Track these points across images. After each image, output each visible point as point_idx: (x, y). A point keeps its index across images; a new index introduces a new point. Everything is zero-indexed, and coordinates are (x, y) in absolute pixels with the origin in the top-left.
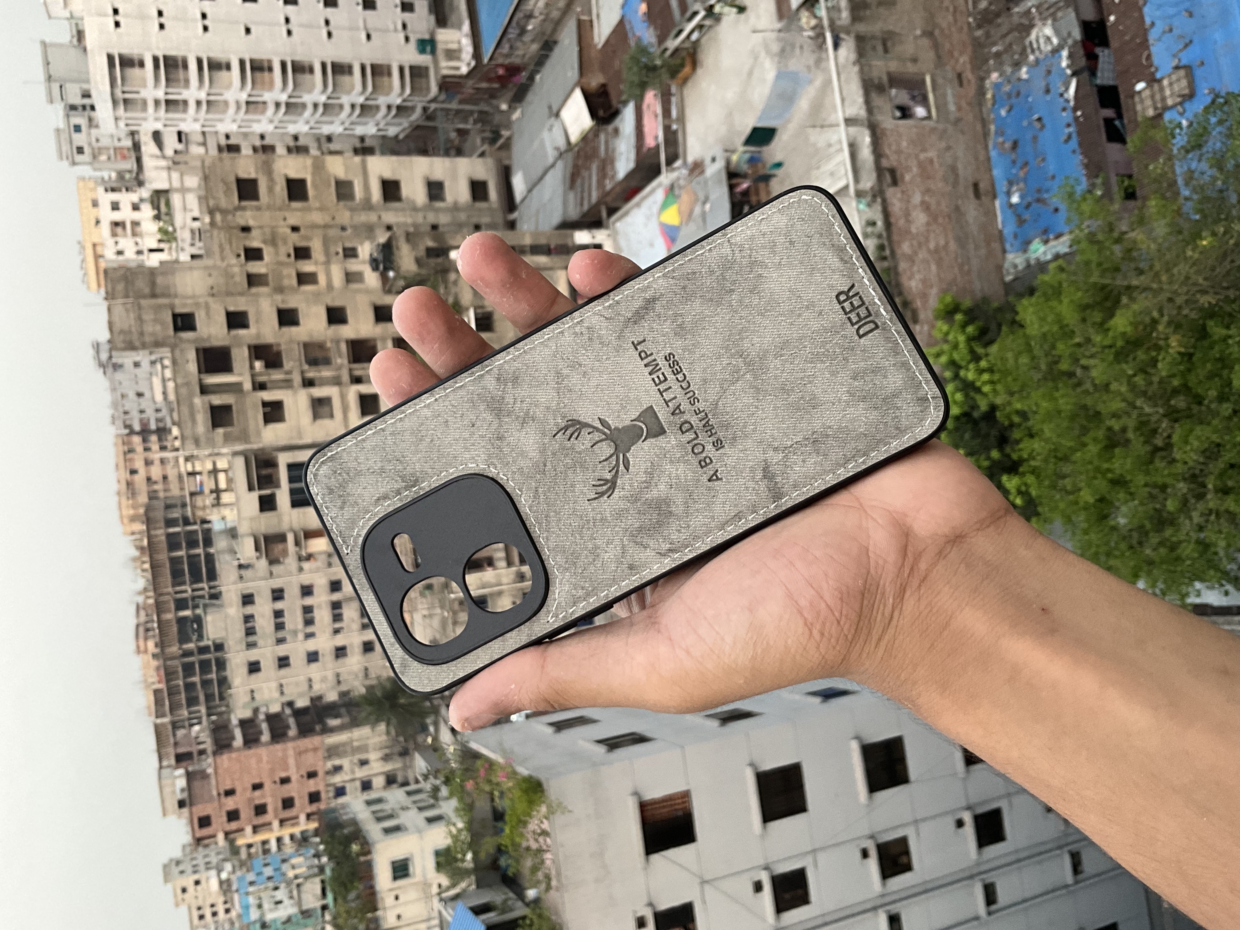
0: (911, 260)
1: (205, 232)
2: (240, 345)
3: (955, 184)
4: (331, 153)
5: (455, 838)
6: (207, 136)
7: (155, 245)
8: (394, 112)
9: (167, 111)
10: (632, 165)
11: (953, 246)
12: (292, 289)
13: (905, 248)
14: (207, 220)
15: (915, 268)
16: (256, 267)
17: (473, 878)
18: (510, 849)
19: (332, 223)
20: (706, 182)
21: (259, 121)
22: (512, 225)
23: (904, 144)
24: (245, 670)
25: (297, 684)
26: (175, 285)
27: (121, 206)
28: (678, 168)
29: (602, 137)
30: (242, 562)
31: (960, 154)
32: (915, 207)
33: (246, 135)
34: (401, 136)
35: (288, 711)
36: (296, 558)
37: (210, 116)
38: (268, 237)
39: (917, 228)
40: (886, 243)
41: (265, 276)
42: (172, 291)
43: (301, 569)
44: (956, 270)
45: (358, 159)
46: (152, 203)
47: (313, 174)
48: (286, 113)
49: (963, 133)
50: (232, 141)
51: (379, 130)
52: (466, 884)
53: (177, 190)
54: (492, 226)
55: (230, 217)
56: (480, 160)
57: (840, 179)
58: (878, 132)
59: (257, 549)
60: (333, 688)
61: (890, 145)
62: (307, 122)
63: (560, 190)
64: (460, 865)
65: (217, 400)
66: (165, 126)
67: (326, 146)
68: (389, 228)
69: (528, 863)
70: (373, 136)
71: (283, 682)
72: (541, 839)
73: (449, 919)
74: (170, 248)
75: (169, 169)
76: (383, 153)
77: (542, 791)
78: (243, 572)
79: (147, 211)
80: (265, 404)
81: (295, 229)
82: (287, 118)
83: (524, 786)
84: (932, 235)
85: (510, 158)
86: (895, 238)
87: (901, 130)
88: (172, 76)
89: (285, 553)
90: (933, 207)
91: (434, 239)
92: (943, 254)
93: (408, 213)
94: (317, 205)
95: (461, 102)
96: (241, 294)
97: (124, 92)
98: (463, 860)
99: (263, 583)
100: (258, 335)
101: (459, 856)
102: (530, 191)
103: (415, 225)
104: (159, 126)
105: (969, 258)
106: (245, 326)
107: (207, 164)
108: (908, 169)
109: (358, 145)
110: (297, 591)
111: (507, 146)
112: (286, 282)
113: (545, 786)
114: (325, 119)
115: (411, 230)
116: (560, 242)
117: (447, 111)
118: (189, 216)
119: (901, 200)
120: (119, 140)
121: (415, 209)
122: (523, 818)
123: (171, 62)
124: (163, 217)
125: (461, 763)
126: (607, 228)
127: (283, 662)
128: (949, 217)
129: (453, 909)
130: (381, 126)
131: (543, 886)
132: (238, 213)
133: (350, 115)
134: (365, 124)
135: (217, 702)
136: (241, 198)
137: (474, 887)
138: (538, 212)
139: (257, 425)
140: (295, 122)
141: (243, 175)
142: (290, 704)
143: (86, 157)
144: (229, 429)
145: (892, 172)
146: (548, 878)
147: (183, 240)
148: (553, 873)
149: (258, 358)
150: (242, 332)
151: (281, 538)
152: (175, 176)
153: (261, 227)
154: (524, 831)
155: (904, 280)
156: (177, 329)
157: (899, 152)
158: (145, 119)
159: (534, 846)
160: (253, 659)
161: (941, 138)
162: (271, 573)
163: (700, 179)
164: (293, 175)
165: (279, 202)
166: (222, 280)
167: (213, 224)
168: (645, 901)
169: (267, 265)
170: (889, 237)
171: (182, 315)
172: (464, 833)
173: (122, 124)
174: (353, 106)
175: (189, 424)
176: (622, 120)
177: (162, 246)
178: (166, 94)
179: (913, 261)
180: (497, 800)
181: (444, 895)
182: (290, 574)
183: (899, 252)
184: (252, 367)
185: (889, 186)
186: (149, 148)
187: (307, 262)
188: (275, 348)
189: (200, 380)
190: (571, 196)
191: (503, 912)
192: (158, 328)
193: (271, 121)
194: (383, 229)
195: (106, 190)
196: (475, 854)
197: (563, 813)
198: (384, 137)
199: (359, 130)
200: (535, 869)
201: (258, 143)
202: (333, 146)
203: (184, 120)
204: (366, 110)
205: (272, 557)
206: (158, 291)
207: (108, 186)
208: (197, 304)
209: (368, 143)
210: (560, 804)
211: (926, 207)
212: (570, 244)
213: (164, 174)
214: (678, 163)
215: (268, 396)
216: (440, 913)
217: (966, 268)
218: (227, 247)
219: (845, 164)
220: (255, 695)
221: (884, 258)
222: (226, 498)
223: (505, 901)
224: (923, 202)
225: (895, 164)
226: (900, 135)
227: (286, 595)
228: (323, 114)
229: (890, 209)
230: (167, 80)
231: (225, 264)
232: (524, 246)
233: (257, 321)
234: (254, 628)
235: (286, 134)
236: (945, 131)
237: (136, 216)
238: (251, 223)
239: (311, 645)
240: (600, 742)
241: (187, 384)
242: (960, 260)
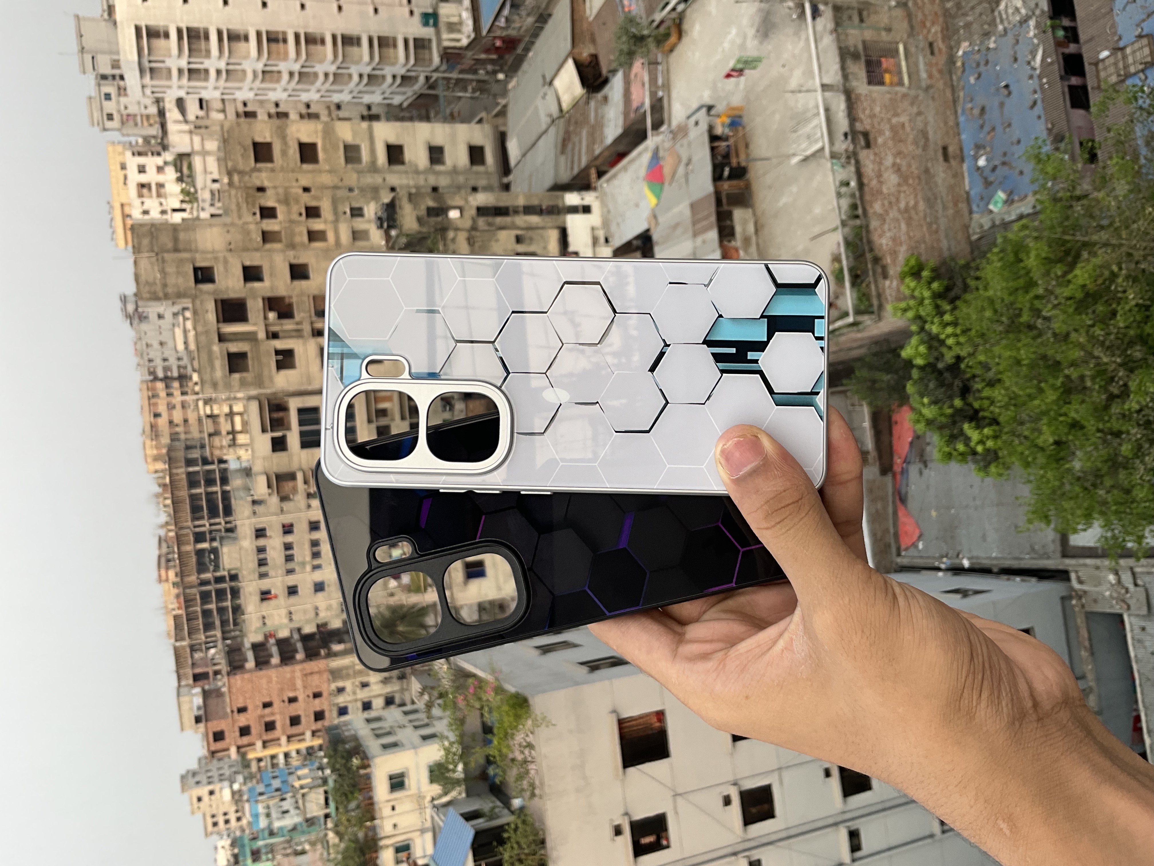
0: (882, 218)
1: (224, 192)
2: (255, 298)
3: (925, 148)
4: (340, 119)
5: (447, 751)
6: (227, 103)
7: (177, 206)
8: (399, 81)
9: (189, 79)
10: (619, 131)
11: (922, 206)
12: (303, 245)
13: (877, 207)
14: (226, 180)
15: (886, 227)
16: (270, 225)
17: (463, 787)
18: (498, 758)
19: (340, 184)
20: (689, 144)
21: (274, 89)
22: (506, 187)
23: (877, 109)
24: (257, 598)
25: (305, 612)
26: (196, 241)
27: (147, 169)
28: (663, 132)
29: (592, 104)
30: (256, 498)
31: (931, 119)
32: (887, 169)
33: (262, 102)
34: (405, 104)
35: (296, 636)
36: (305, 495)
37: (229, 85)
38: (282, 197)
39: (889, 189)
40: (859, 202)
41: (278, 233)
42: (193, 246)
43: (309, 506)
44: (925, 229)
45: (365, 125)
46: (175, 166)
47: (324, 139)
48: (299, 82)
49: (933, 98)
50: (249, 109)
51: (385, 99)
52: (458, 793)
53: (198, 153)
54: (488, 188)
55: (247, 178)
56: (478, 126)
57: (816, 141)
58: (853, 96)
59: (269, 486)
60: (337, 616)
61: (864, 110)
62: (318, 91)
63: (552, 155)
64: (451, 775)
65: (234, 348)
66: (188, 93)
67: (335, 113)
68: (393, 189)
69: (513, 773)
70: (379, 104)
71: (292, 609)
72: (527, 752)
73: (441, 824)
74: (192, 208)
75: (191, 132)
76: (388, 120)
77: (528, 706)
78: (257, 508)
79: (171, 174)
80: (277, 352)
81: (306, 190)
82: (300, 87)
83: (511, 702)
84: (902, 195)
85: (505, 124)
86: (867, 197)
87: (875, 95)
88: (194, 47)
89: (295, 490)
90: (904, 168)
91: (434, 199)
92: (913, 212)
93: (410, 176)
94: (327, 167)
95: (461, 72)
96: (257, 250)
97: (150, 62)
98: (454, 771)
99: (274, 518)
100: (272, 288)
101: (451, 767)
102: (524, 155)
103: (417, 188)
104: (182, 94)
105: (937, 218)
106: (260, 279)
107: (225, 129)
108: (881, 132)
109: (365, 113)
110: (306, 526)
111: (502, 113)
112: (297, 239)
113: (531, 702)
114: (335, 87)
115: (413, 191)
116: (551, 203)
117: (448, 79)
118: (210, 178)
119: (874, 162)
120: (146, 107)
121: (417, 172)
122: (509, 731)
123: (193, 34)
124: (185, 179)
125: (454, 681)
126: (595, 189)
127: (292, 591)
128: (919, 178)
129: (445, 815)
130: (386, 95)
131: (528, 793)
132: (255, 174)
133: (358, 84)
134: (373, 92)
135: (232, 627)
136: (257, 160)
137: (464, 795)
138: (530, 176)
139: (270, 371)
140: (308, 91)
141: (259, 139)
142: (299, 630)
143: (115, 124)
144: (245, 374)
145: (866, 135)
146: (532, 786)
147: (204, 201)
148: (537, 783)
149: (271, 309)
150: (257, 285)
151: (292, 476)
152: (197, 139)
153: (275, 187)
154: (511, 743)
155: (875, 238)
156: (197, 281)
157: (872, 116)
158: (169, 87)
159: (520, 757)
160: (265, 588)
161: (912, 104)
162: (282, 510)
163: (685, 141)
164: (305, 139)
165: (292, 165)
166: (239, 237)
167: (231, 184)
168: (622, 811)
169: (281, 223)
170: (862, 197)
171: (201, 269)
172: (455, 746)
173: (148, 91)
174: (361, 76)
175: (208, 370)
176: (612, 88)
177: (184, 206)
178: (189, 63)
179: (884, 220)
180: (486, 715)
181: (436, 802)
182: (300, 511)
183: (870, 211)
184: (266, 318)
185: (862, 148)
186: (173, 114)
187: (317, 220)
188: (287, 301)
189: (218, 329)
190: (562, 159)
191: (491, 818)
192: (181, 280)
193: (285, 90)
194: (388, 190)
195: (133, 154)
196: (466, 765)
197: (547, 726)
198: (389, 105)
199: (367, 99)
200: (520, 777)
201: (273, 110)
202: (342, 114)
203: (205, 88)
204: (373, 79)
205: (283, 494)
206: (181, 246)
207: (136, 150)
208: (216, 259)
209: (374, 111)
210: (544, 718)
211: (897, 169)
212: (560, 205)
213: (187, 138)
214: (664, 128)
215: (280, 344)
216: (432, 818)
217: (934, 226)
218: (244, 206)
219: (821, 128)
220: (266, 621)
221: (857, 217)
222: (242, 439)
223: (493, 808)
224: (894, 164)
225: (868, 127)
226: (874, 101)
227: (295, 530)
228: (333, 83)
229: (863, 170)
230: (190, 50)
231: (240, 222)
232: (518, 207)
233: (271, 275)
234: (266, 559)
235: (300, 101)
236: (917, 97)
237: (161, 178)
238: (266, 184)
239: (318, 576)
240: (582, 664)
241: (207, 332)
242: (928, 220)
